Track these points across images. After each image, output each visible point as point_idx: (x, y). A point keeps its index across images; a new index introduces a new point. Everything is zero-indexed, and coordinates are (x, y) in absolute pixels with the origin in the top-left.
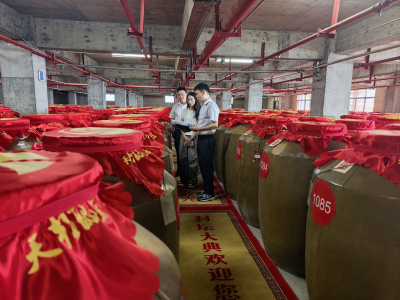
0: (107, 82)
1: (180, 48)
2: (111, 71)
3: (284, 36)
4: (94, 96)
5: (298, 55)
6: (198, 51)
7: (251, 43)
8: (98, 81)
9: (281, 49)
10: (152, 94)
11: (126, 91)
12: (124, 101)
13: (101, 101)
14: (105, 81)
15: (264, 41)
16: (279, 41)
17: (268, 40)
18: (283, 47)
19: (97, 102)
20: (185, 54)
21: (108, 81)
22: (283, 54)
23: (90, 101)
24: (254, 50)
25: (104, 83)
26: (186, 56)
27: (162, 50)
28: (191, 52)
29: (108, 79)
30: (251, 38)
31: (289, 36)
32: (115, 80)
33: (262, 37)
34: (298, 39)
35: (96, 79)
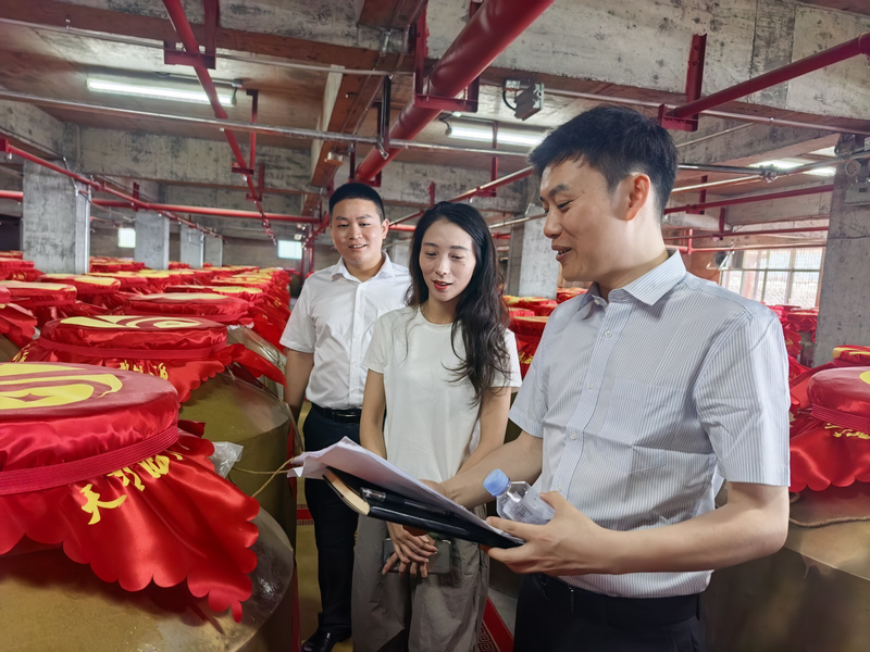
0: (96, 188)
1: (349, 18)
2: (105, 154)
3: (776, 19)
4: (45, 229)
5: (820, 99)
6: (430, 42)
7: (650, 32)
8: (60, 181)
9: (761, 72)
10: (246, 235)
11: (167, 223)
12: (160, 248)
13: (67, 244)
14: (84, 183)
15: (700, 30)
16: (756, 37)
17: (715, 25)
18: (768, 62)
19: (55, 246)
20: (374, 46)
21: (97, 184)
22: (771, 91)
23: (29, 243)
24: (661, 63)
25: (78, 188)
26: (375, 59)
27: (266, 17)
28: (401, 43)
29: (96, 179)
30: (653, 10)
31: (792, 21)
32: (131, 186)
33: (695, 14)
34: (823, 35)
35: (56, 176)
